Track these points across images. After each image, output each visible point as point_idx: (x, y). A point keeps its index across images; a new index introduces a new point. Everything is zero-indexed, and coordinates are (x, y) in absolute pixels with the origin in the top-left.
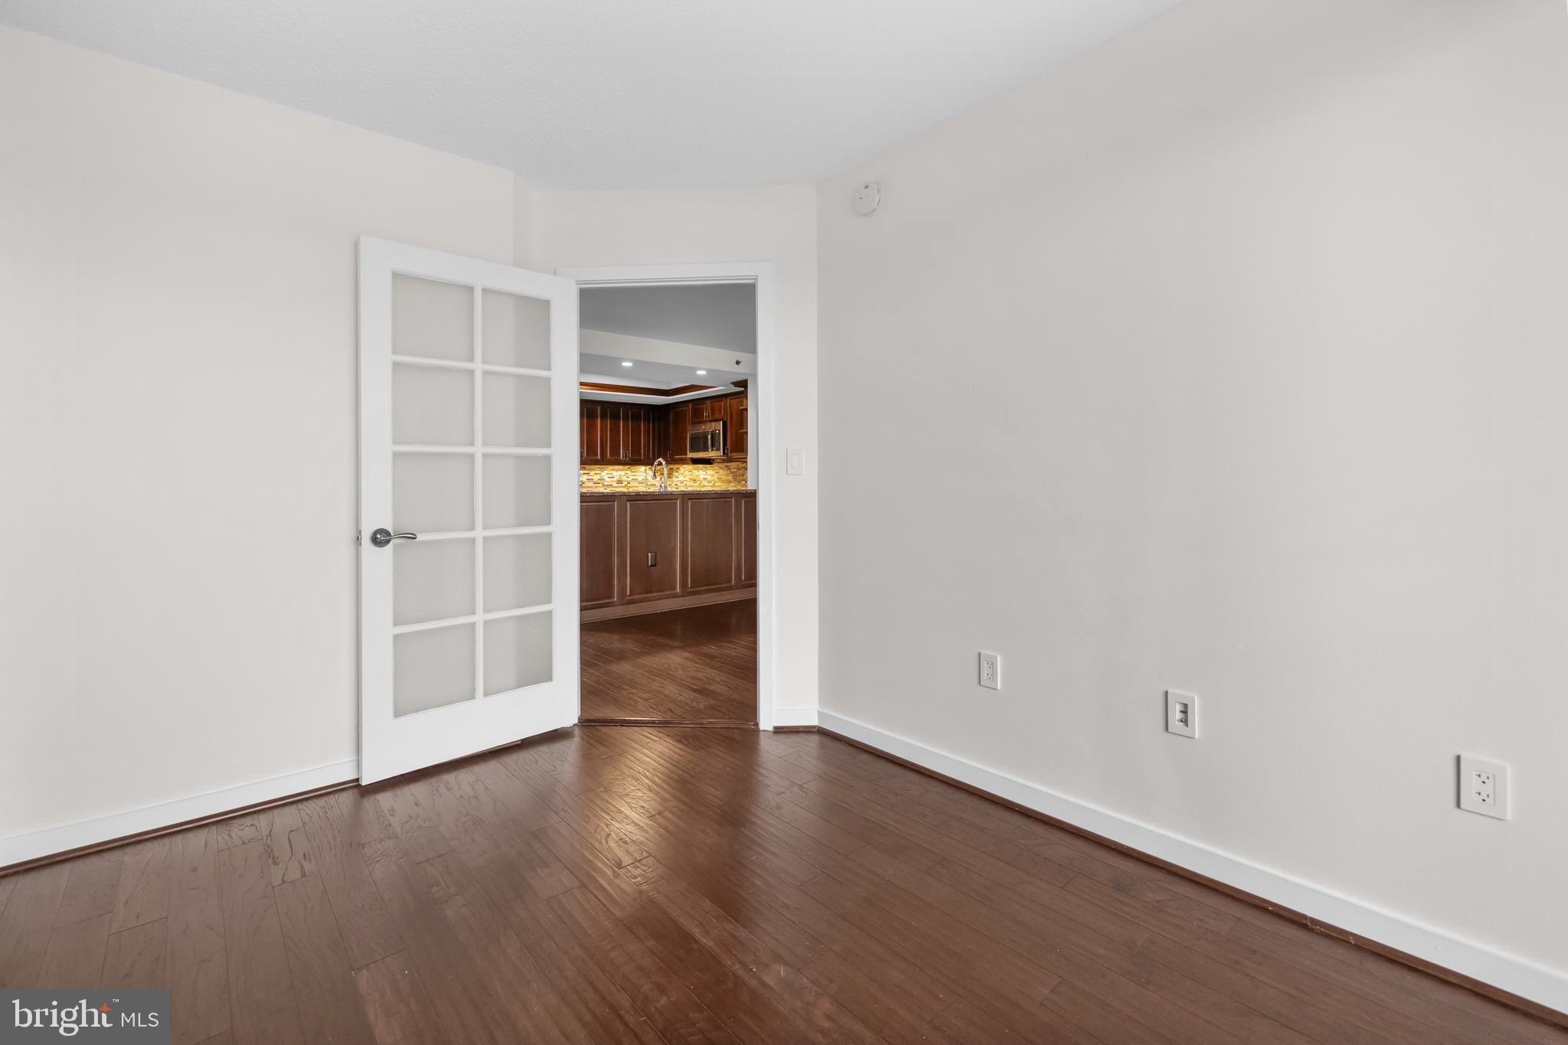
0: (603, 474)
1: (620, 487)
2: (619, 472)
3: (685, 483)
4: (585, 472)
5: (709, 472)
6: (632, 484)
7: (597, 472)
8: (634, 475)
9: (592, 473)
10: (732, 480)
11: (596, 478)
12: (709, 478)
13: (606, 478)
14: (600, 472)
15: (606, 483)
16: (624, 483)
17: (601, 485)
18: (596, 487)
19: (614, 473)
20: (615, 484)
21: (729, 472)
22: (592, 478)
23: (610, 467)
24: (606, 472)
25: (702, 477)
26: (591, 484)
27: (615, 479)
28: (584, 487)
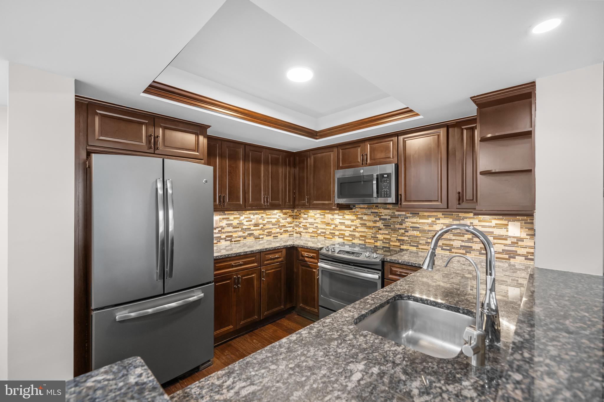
0: (242, 218)
1: (256, 230)
2: (256, 216)
3: (315, 225)
4: (224, 217)
5: (347, 217)
6: (268, 226)
7: (235, 216)
8: (268, 218)
9: (231, 217)
10: (382, 226)
11: (235, 222)
12: (348, 223)
13: (244, 222)
14: (238, 216)
15: (244, 227)
16: (261, 226)
17: (240, 229)
18: (236, 232)
19: (252, 216)
20: (252, 228)
21: (378, 219)
22: (231, 222)
23: (248, 212)
24: (244, 216)
25: (337, 222)
26: (230, 229)
27: (253, 222)
28: (224, 233)
